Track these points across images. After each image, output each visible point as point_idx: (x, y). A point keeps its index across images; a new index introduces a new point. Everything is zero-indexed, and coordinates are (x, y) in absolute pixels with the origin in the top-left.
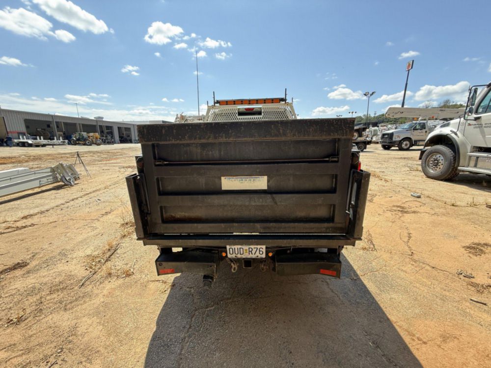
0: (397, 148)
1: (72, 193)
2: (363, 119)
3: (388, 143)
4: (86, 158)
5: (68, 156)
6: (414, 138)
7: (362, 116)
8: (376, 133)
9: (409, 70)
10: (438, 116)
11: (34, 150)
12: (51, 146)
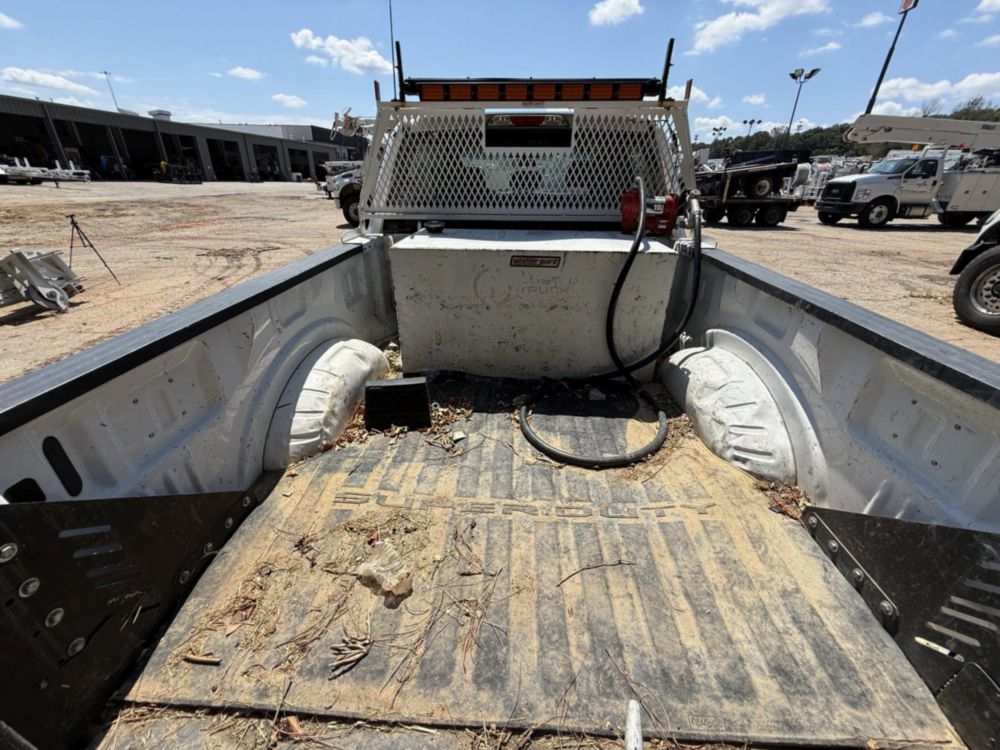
0: (856, 221)
1: (54, 339)
2: (770, 138)
3: (837, 207)
4: (130, 218)
5: (90, 211)
6: (901, 198)
7: (770, 132)
8: (803, 178)
9: (906, 12)
10: (972, 145)
11: (10, 193)
12: (53, 184)
